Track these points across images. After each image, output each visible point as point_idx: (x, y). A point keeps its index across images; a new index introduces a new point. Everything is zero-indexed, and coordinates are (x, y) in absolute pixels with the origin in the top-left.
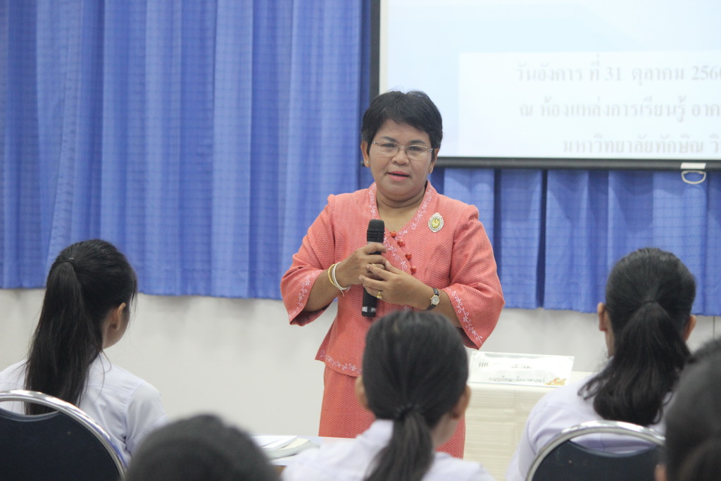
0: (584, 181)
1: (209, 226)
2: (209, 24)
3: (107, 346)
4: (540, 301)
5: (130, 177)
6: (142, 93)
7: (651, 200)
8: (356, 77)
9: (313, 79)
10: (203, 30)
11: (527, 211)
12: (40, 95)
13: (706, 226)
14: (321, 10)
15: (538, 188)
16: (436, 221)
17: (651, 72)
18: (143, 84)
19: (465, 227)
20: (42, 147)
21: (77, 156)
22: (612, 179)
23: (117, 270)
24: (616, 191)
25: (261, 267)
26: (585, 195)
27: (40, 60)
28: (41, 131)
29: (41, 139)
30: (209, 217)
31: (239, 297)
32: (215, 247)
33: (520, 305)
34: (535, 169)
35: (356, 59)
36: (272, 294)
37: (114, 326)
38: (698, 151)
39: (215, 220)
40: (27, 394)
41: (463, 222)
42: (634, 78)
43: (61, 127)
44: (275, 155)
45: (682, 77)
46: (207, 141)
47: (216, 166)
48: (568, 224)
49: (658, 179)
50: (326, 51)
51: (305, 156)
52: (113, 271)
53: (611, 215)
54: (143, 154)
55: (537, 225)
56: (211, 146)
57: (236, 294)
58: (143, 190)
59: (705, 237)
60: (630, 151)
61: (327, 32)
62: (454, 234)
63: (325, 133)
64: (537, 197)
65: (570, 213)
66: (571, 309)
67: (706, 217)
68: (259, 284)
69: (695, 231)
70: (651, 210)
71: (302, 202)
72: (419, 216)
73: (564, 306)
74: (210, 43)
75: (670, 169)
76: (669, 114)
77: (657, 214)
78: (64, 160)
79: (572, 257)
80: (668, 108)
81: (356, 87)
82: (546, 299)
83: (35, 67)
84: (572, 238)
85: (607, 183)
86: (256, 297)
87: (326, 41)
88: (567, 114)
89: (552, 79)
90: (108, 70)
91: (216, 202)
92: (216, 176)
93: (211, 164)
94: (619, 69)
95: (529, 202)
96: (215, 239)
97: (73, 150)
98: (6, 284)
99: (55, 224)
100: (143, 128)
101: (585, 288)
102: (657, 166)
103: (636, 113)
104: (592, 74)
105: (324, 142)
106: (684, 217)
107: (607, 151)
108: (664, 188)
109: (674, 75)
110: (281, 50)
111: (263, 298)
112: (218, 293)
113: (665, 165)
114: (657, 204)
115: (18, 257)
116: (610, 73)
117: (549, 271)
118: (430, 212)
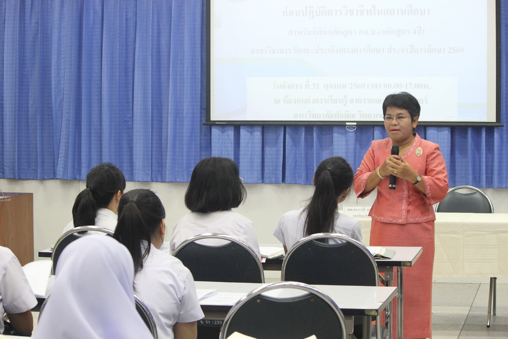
0: (303, 130)
2: (131, 66)
4: (283, 180)
5: (93, 131)
7: (332, 138)
9: (178, 89)
10: (126, 68)
11: (276, 143)
12: (53, 97)
13: (355, 149)
15: (282, 133)
16: (420, 151)
17: (332, 86)
19: (433, 153)
20: (54, 119)
21: (71, 123)
22: (315, 129)
24: (316, 134)
25: (154, 168)
26: (303, 136)
27: (53, 82)
28: (54, 112)
29: (54, 116)
31: (147, 181)
32: (134, 160)
33: (274, 182)
34: (281, 125)
36: (159, 180)
38: (353, 118)
39: (134, 149)
42: (325, 88)
43: (62, 110)
44: (160, 121)
45: (345, 87)
46: (129, 116)
47: (135, 126)
48: (294, 148)
49: (335, 129)
50: (185, 77)
53: (315, 144)
55: (282, 149)
57: (145, 180)
58: (100, 137)
59: (355, 153)
60: (324, 118)
61: (185, 69)
63: (185, 111)
64: (282, 137)
65: (296, 143)
66: (296, 183)
67: (355, 145)
68: (153, 176)
69: (352, 150)
70: (332, 142)
71: (174, 140)
72: (412, 149)
73: (293, 182)
74: (130, 74)
75: (341, 125)
76: (340, 103)
77: (335, 143)
78: (64, 125)
79: (296, 162)
80: (340, 100)
81: (199, 92)
82: (286, 179)
83: (51, 86)
84: (296, 154)
85: (313, 130)
87: (185, 73)
88: (295, 103)
89: (288, 88)
90: (83, 86)
91: (134, 141)
92: (135, 130)
93: (132, 125)
94: (318, 84)
95: (277, 139)
96: (134, 157)
97: (68, 120)
98: (39, 178)
99: (60, 152)
101: (303, 175)
102: (335, 123)
103: (326, 102)
104: (306, 86)
105: (185, 115)
106: (347, 145)
107: (313, 118)
108: (338, 133)
109: (342, 86)
110: (164, 77)
111: (155, 182)
112: (137, 180)
113: (339, 123)
114: (335, 139)
115: (43, 166)
116: (314, 86)
117: (287, 168)
118: (417, 147)
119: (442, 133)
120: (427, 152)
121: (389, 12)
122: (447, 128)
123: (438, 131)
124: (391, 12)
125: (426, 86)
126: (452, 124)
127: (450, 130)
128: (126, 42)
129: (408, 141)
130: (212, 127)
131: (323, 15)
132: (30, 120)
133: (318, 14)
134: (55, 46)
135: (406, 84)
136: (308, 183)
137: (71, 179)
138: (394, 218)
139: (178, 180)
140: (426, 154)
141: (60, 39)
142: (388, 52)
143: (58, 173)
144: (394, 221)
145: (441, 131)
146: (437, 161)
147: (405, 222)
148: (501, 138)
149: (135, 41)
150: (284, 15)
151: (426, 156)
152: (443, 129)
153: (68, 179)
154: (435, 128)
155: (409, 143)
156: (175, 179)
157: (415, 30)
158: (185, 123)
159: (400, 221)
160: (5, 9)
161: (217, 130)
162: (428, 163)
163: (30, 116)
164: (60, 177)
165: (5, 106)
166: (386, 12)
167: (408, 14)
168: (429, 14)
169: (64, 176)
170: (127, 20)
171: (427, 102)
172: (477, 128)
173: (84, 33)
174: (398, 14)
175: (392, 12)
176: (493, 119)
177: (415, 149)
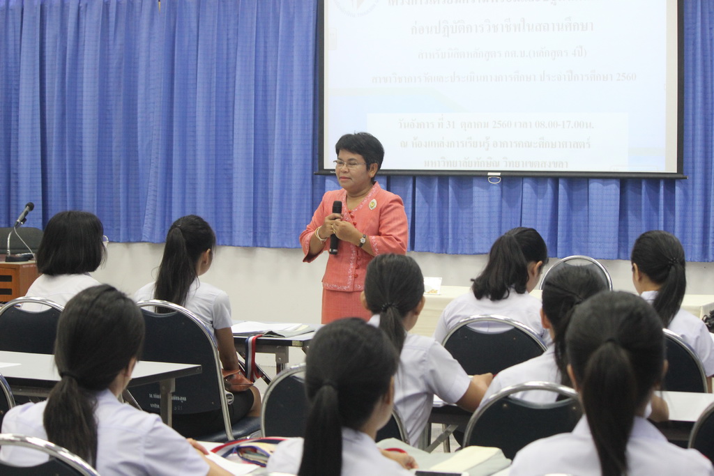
0: (436, 183)
1: (231, 208)
2: (231, 99)
3: (201, 274)
4: (412, 247)
5: (187, 181)
6: (195, 136)
7: (471, 193)
8: (311, 127)
9: (287, 128)
10: (227, 102)
12: (139, 139)
13: (501, 206)
14: (291, 91)
15: (411, 186)
16: (373, 204)
17: (471, 124)
18: (195, 132)
19: (388, 207)
20: (140, 166)
21: (159, 171)
22: (450, 181)
23: (205, 230)
24: (453, 187)
25: (259, 230)
26: (436, 190)
27: (139, 120)
28: (140, 157)
29: (140, 162)
30: (231, 203)
31: (248, 246)
32: (234, 219)
34: (409, 176)
35: (311, 117)
36: (265, 244)
37: (205, 262)
38: (496, 166)
39: (234, 204)
40: (159, 302)
41: (386, 204)
42: (462, 127)
43: (151, 155)
44: (266, 169)
45: (488, 127)
46: (229, 162)
47: (235, 175)
48: (427, 206)
49: (475, 181)
50: (294, 113)
51: (283, 170)
52: (202, 231)
53: (450, 201)
54: (195, 169)
55: (410, 206)
56: (231, 165)
57: (246, 245)
58: (195, 189)
59: (501, 212)
60: (461, 166)
61: (295, 103)
62: (381, 211)
63: (294, 157)
64: (410, 191)
65: (428, 199)
66: (429, 251)
67: (501, 201)
68: (258, 239)
69: (495, 209)
70: (471, 197)
71: (282, 194)
72: (365, 201)
73: (425, 250)
74: (231, 109)
75: (482, 176)
76: (481, 146)
77: (475, 200)
78: (152, 172)
79: (429, 223)
80: (480, 143)
81: (311, 132)
82: (416, 246)
83: (136, 123)
84: (429, 212)
85: (448, 184)
86: (257, 246)
87: (294, 107)
88: (426, 146)
89: (418, 127)
90: (175, 124)
91: (234, 195)
92: (235, 180)
93: (232, 174)
94: (453, 122)
95: (406, 194)
96: (234, 215)
97: (157, 167)
98: (121, 240)
99: (147, 207)
100: (195, 155)
101: (436, 239)
102: (474, 174)
103: (463, 146)
104: (439, 125)
105: (294, 162)
106: (490, 202)
107: (447, 166)
108: (479, 186)
109: (483, 125)
110: (270, 113)
111: (261, 247)
112: (236, 244)
113: (479, 174)
114: (475, 194)
115: (128, 225)
116: (449, 124)
117: (417, 231)
118: (372, 198)
119: (609, 187)
120: (381, 205)
121: (542, 28)
122: (614, 181)
123: (603, 185)
124: (544, 27)
125: (588, 125)
126: (621, 175)
127: (619, 183)
128: (227, 68)
129: (364, 191)
130: (327, 177)
131: (460, 32)
132: (114, 167)
133: (454, 31)
134: (142, 74)
135: (563, 122)
136: (444, 251)
137: (159, 242)
138: (339, 284)
139: (286, 245)
140: (380, 208)
141: (148, 65)
142: (541, 80)
143: (144, 234)
144: (339, 288)
145: (608, 184)
146: (392, 215)
147: (352, 290)
148: (685, 193)
149: (235, 67)
150: (412, 33)
151: (379, 210)
152: (609, 181)
153: (156, 242)
154: (600, 181)
155: (364, 195)
156: (283, 243)
157: (575, 51)
158: (294, 172)
159: (345, 288)
160: (85, 27)
161: (332, 182)
162: (381, 218)
163: (114, 162)
164: (146, 240)
165: (84, 149)
166: (538, 27)
167: (567, 30)
168: (592, 29)
169: (151, 238)
170: (228, 39)
171: (589, 147)
172: (653, 180)
173: (176, 57)
174: (554, 30)
175: (546, 28)
176: (673, 169)
177: (369, 202)
